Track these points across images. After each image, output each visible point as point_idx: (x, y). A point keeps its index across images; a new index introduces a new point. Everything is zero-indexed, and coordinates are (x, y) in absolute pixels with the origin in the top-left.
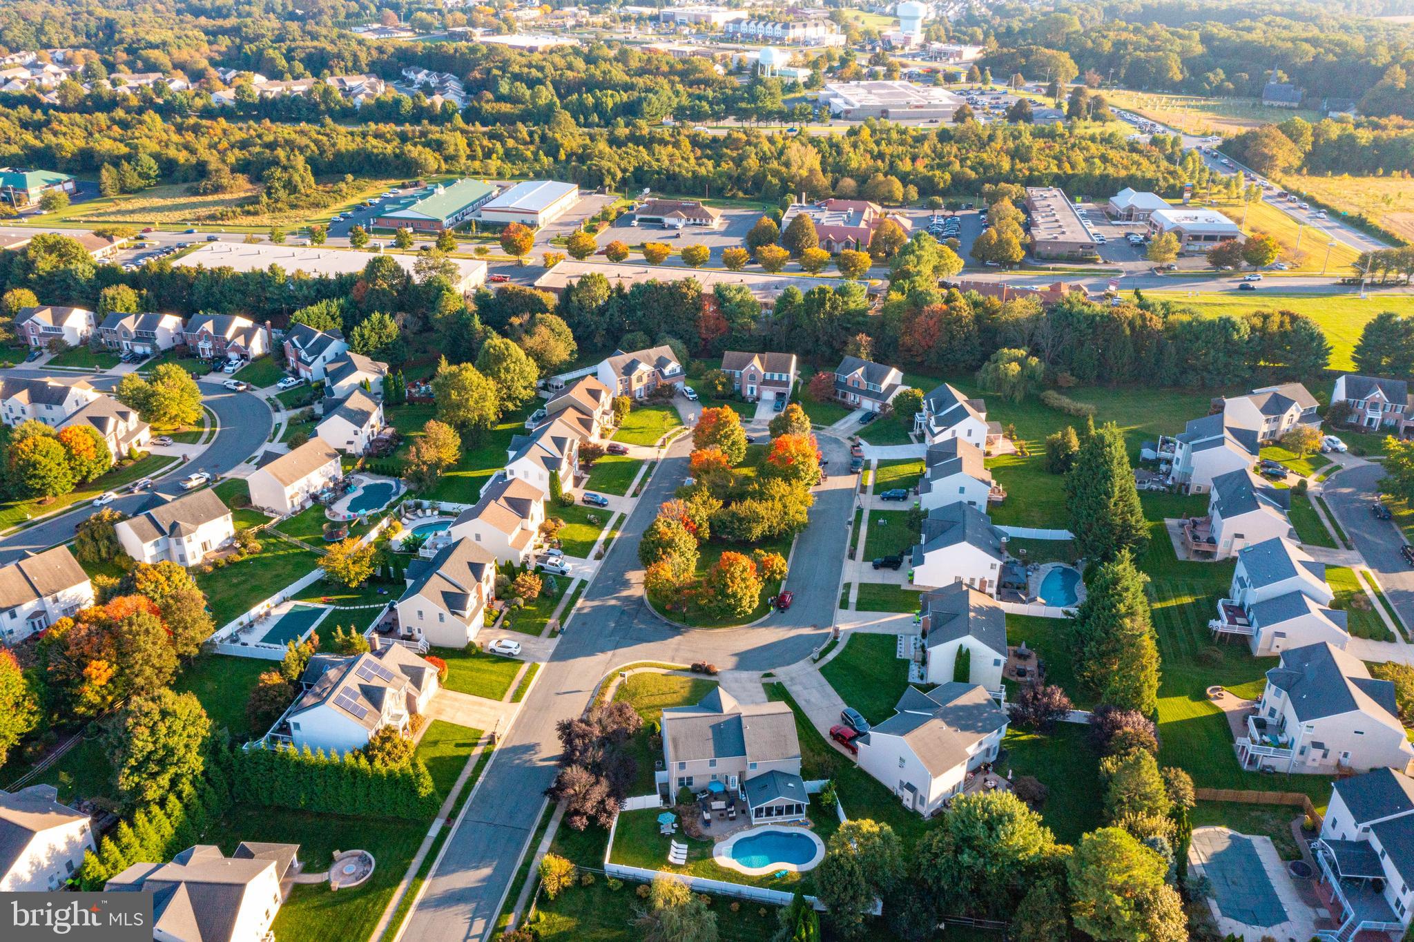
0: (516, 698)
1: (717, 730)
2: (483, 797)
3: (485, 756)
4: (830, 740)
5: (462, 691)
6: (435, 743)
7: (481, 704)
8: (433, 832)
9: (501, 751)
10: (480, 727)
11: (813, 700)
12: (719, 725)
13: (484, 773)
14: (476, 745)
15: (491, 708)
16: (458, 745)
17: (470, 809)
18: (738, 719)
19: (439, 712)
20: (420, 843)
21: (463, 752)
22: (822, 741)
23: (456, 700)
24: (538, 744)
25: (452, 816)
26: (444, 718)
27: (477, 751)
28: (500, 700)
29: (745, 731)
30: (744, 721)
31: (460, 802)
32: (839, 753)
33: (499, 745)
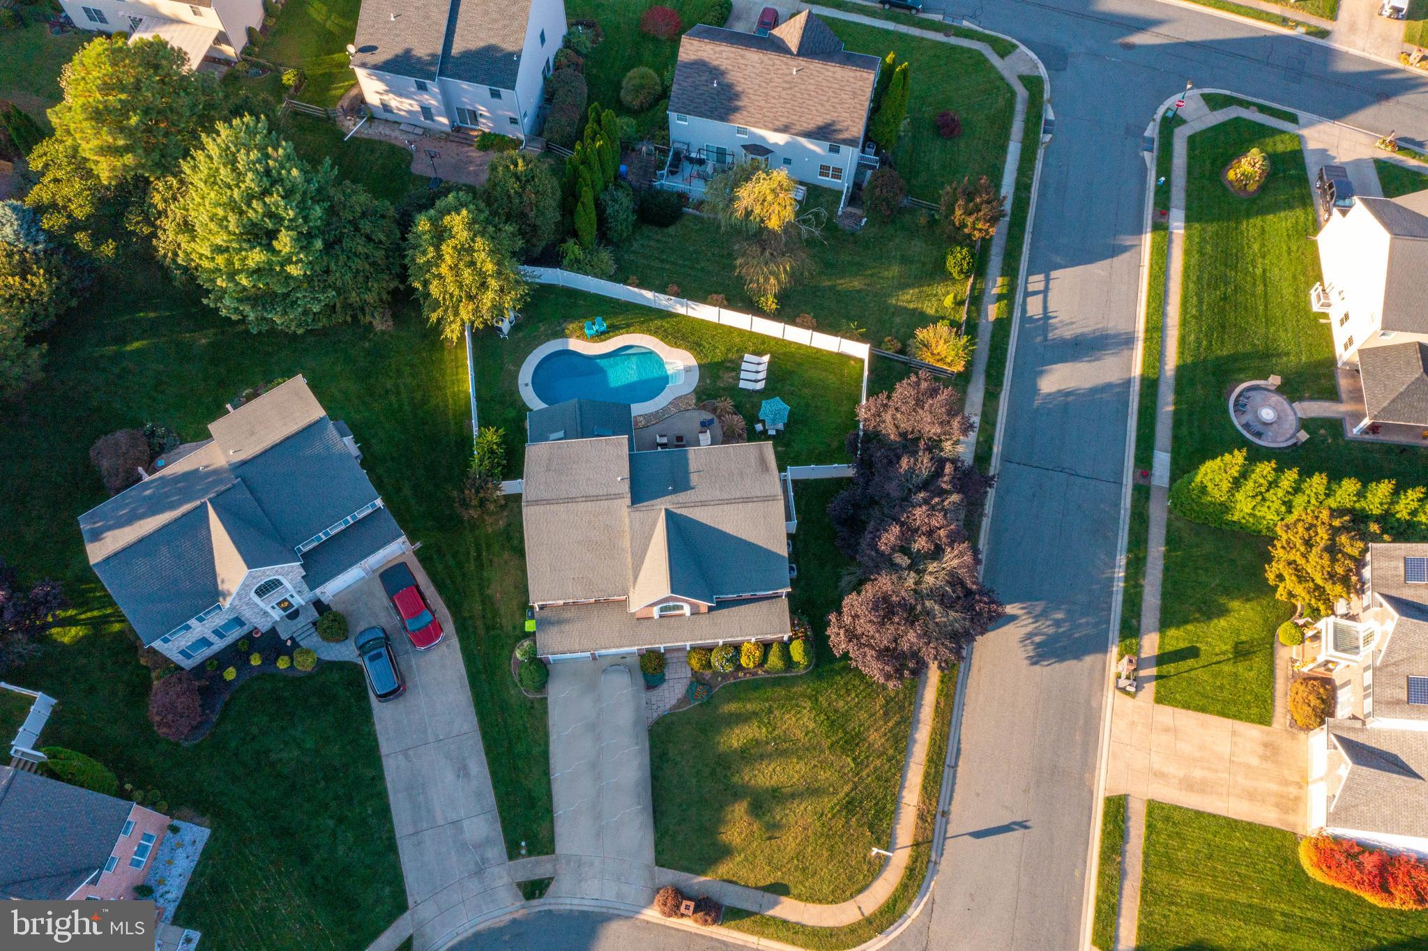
0: (1117, 808)
1: (680, 482)
2: (1102, 530)
3: (1131, 630)
4: (449, 627)
5: (1251, 829)
6: (1241, 652)
7: (1189, 785)
8: (1162, 461)
9: (1103, 648)
10: (1167, 714)
11: (449, 776)
12: (675, 491)
13: (1119, 586)
14: (1161, 660)
15: (1160, 775)
16: (1192, 652)
17: (1117, 505)
18: (640, 493)
19: (1271, 751)
20: (1176, 438)
21: (1178, 638)
22: (463, 629)
23: (1251, 796)
24: (1035, 661)
25: (1142, 492)
26: (1252, 732)
27: (1150, 644)
28: (1153, 807)
29: (626, 474)
30: (625, 488)
31: (1140, 519)
32: (440, 586)
33: (1116, 663)
